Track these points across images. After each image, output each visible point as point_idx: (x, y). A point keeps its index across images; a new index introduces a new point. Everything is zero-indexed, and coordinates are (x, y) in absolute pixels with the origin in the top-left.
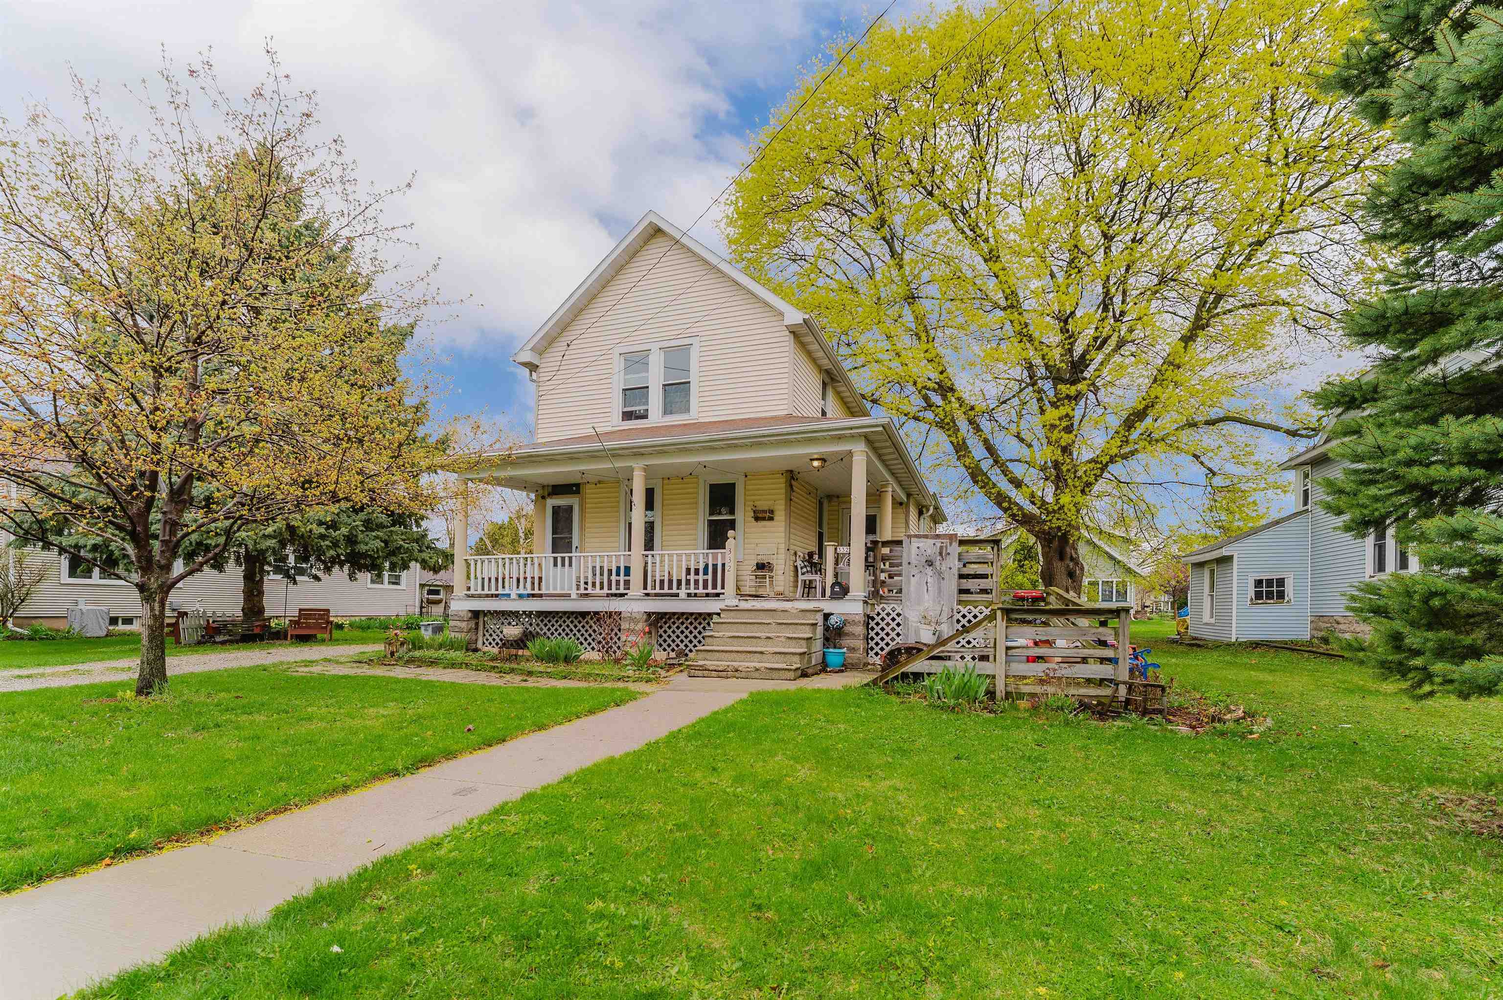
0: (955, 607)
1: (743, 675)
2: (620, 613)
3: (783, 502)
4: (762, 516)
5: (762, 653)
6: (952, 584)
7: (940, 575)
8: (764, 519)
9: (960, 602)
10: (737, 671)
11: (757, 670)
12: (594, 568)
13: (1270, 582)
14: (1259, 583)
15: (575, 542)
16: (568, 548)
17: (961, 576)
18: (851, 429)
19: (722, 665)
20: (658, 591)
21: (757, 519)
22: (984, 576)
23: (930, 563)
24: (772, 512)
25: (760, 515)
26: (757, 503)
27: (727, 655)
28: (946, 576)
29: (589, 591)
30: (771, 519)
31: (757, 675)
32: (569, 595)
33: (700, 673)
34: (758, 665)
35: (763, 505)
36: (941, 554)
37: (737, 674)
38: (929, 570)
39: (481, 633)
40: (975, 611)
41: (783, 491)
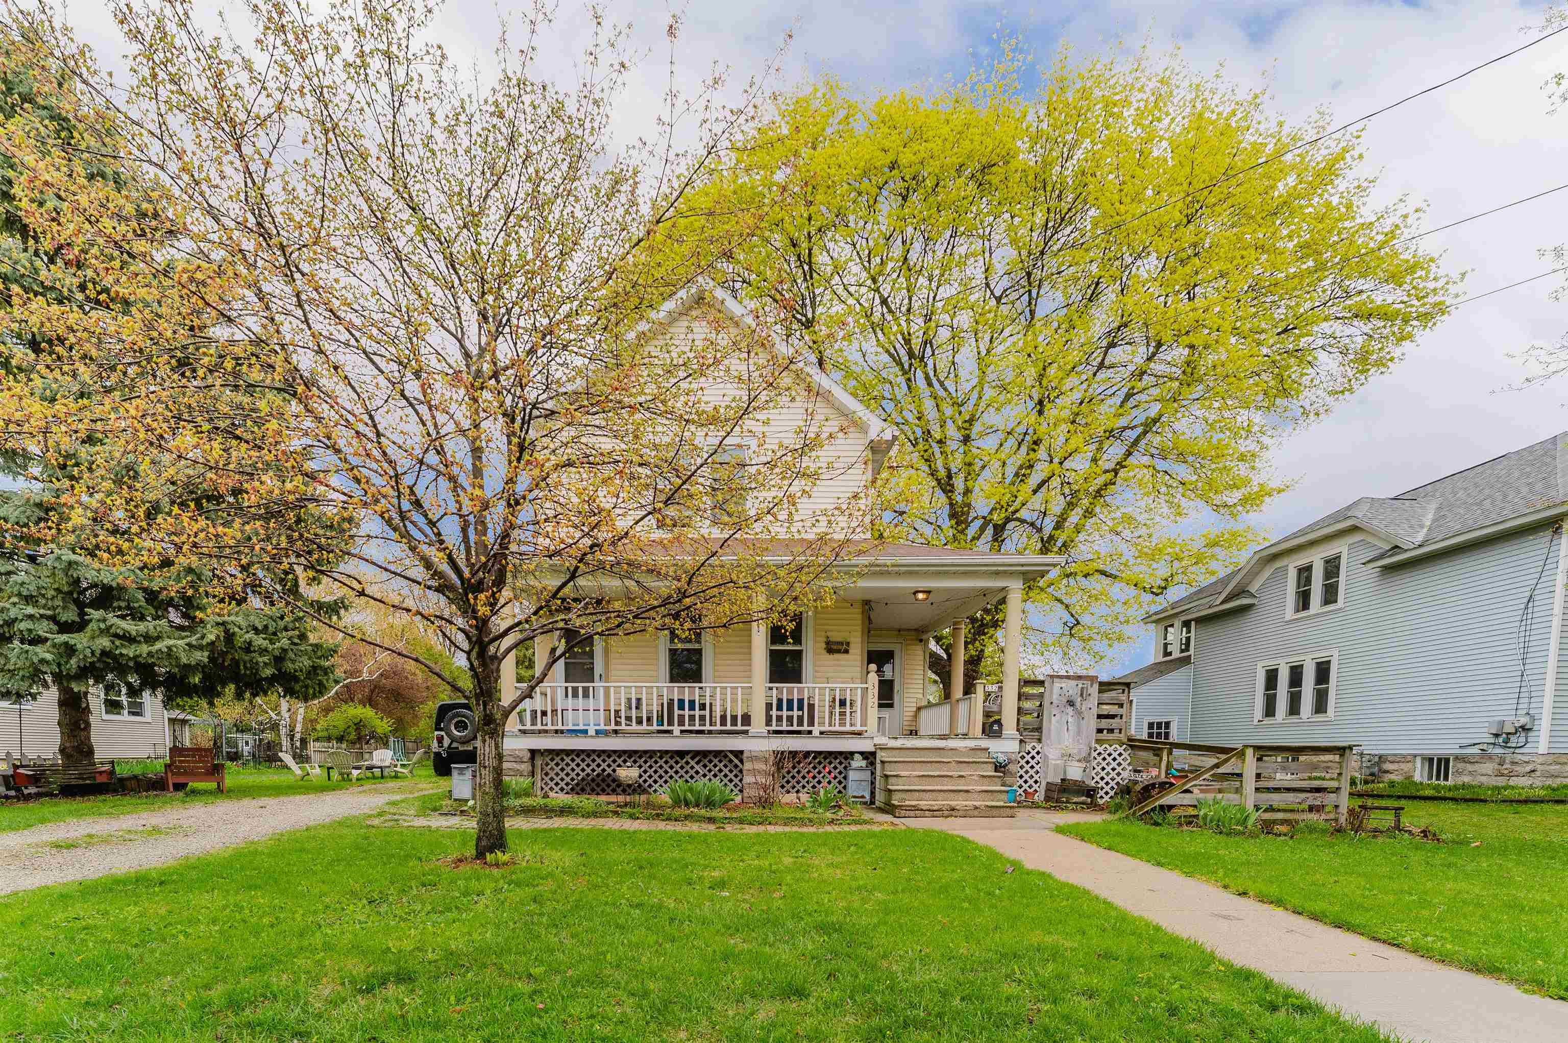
0: (1093, 745)
1: (961, 813)
2: (742, 752)
3: (859, 634)
4: (835, 648)
5: (967, 791)
6: (1092, 723)
7: (1079, 713)
8: (839, 651)
9: (1098, 741)
10: (953, 809)
11: (976, 808)
12: (629, 700)
13: (1159, 725)
14: (1151, 726)
15: (598, 669)
16: (588, 674)
17: (1100, 717)
18: (1022, 565)
19: (936, 804)
20: (718, 727)
21: (830, 651)
22: (1113, 717)
23: (1071, 703)
24: (848, 644)
25: (835, 647)
26: (829, 634)
27: (928, 795)
28: (1085, 715)
29: (623, 727)
30: (846, 652)
31: (976, 813)
32: (586, 732)
33: (912, 813)
34: (977, 804)
35: (836, 637)
36: (1082, 695)
37: (953, 813)
38: (1070, 710)
39: (538, 777)
40: (1110, 749)
41: (860, 622)
